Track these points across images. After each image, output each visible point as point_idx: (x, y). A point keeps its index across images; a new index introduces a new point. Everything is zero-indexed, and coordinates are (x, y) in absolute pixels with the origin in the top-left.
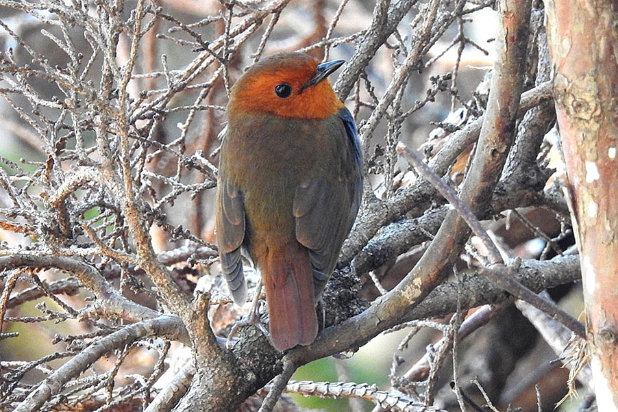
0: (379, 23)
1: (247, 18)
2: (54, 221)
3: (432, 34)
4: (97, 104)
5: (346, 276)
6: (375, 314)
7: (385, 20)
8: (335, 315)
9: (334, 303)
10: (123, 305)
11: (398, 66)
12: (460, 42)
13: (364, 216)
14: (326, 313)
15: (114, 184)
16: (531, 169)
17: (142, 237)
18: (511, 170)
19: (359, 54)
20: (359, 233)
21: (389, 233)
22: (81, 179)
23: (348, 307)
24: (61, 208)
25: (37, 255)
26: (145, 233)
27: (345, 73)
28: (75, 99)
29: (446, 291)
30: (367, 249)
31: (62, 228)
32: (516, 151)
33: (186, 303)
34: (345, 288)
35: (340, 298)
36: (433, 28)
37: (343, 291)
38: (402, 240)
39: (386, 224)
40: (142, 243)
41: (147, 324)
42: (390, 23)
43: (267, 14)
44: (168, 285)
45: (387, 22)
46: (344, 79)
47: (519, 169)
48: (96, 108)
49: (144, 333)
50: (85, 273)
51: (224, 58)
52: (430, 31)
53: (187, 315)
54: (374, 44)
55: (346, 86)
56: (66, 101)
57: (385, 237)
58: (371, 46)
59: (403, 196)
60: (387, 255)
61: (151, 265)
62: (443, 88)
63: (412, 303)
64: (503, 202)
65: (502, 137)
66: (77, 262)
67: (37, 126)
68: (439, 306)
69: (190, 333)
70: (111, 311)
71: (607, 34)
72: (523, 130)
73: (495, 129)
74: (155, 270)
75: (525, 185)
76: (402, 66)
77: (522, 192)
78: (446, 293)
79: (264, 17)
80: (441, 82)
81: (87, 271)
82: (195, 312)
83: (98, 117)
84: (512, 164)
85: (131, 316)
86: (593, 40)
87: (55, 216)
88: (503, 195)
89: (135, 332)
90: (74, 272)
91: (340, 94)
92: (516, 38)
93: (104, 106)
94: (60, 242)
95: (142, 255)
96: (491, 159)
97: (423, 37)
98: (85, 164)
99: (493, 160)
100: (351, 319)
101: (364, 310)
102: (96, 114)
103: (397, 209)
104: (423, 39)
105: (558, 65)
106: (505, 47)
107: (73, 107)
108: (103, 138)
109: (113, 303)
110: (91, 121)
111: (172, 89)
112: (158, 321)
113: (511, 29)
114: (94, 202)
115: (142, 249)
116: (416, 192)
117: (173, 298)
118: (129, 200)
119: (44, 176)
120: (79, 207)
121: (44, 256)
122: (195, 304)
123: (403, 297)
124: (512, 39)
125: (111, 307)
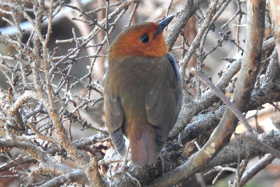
0: (189, 5)
1: (120, 6)
2: (14, 122)
3: (217, 9)
4: (31, 56)
5: (175, 144)
6: (191, 164)
7: (192, 3)
8: (170, 166)
9: (169, 159)
10: (54, 166)
11: (199, 28)
12: (239, 14)
13: (184, 111)
14: (165, 165)
15: (43, 99)
16: (277, 81)
17: (60, 128)
18: (267, 82)
19: (178, 23)
20: (182, 120)
21: (199, 120)
22: (26, 98)
23: (177, 161)
24: (17, 115)
25: (4, 141)
26: (61, 125)
27: (171, 33)
28: (21, 54)
29: (232, 150)
30: (187, 129)
31: (19, 126)
32: (269, 71)
33: (86, 163)
34: (175, 150)
35: (172, 156)
36: (217, 6)
37: (174, 152)
38: (207, 123)
39: (196, 114)
40: (60, 131)
41: (67, 175)
42: (195, 4)
43: (130, 4)
44: (76, 153)
45: (193, 4)
46: (170, 36)
47: (271, 81)
48: (31, 58)
49: (65, 181)
50: (32, 150)
51: (106, 28)
52: (216, 7)
53: (87, 169)
54: (187, 16)
55: (172, 40)
56: (16, 55)
57: (198, 122)
58: (185, 18)
59: (205, 99)
60: (199, 132)
61: (66, 143)
62: (226, 38)
63: (210, 157)
64: (263, 100)
65: (254, 63)
66: (28, 144)
67: (3, 70)
68: (229, 158)
69: (89, 179)
70: (48, 169)
72: (272, 60)
73: (250, 58)
74: (68, 145)
75: (274, 90)
76: (201, 28)
77: (273, 94)
78: (232, 151)
79: (129, 5)
80: (225, 35)
81: (33, 149)
82: (91, 168)
83: (33, 63)
84: (267, 79)
85: (58, 172)
87: (15, 119)
88: (262, 96)
89: (60, 180)
90: (26, 149)
91: (169, 44)
92: (258, 8)
93: (36, 57)
94: (18, 133)
95: (61, 138)
96: (248, 75)
97: (212, 11)
98: (27, 90)
99: (250, 76)
100: (178, 167)
101: (185, 162)
102: (31, 61)
103: (202, 106)
104: (212, 12)
105: (275, 21)
106: (253, 14)
107: (20, 58)
108: (36, 74)
109: (48, 165)
110: (29, 65)
111: (79, 46)
112: (73, 174)
113: (255, 3)
114: (37, 110)
115: (60, 134)
116: (212, 96)
117: (79, 161)
118: (52, 108)
119: (8, 97)
120: (29, 114)
121: (8, 141)
122: (91, 163)
123: (206, 154)
124: (256, 9)
125: (47, 168)
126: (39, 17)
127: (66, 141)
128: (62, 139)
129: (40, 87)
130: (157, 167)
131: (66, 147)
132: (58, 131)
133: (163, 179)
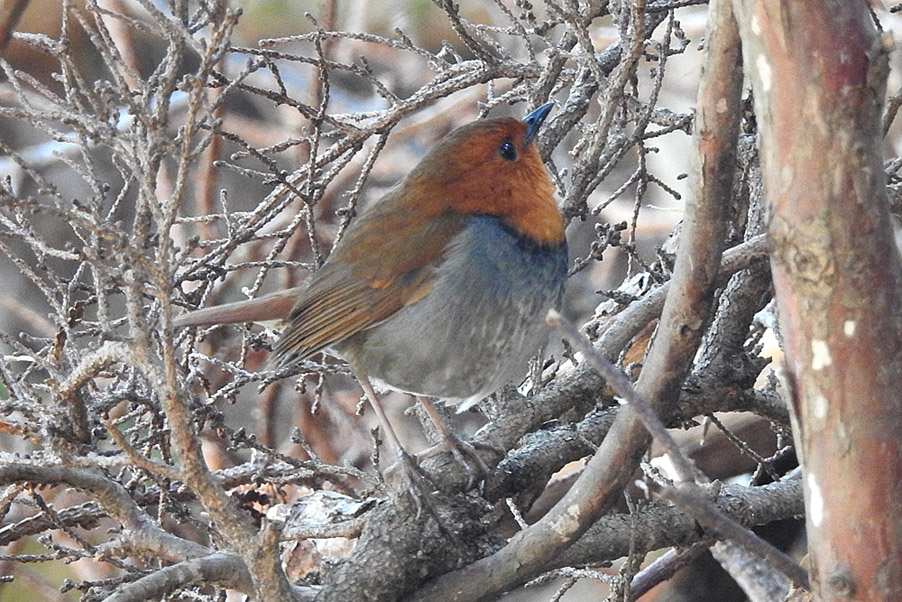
1: (342, 141)
2: (66, 419)
3: (600, 165)
4: (128, 254)
5: (474, 502)
6: (513, 556)
8: (458, 556)
9: (457, 539)
10: (161, 539)
12: (640, 181)
15: (150, 366)
16: (736, 358)
17: (188, 442)
18: (708, 358)
21: (535, 444)
22: (104, 359)
23: (476, 545)
24: (76, 401)
25: (40, 465)
26: (192, 436)
28: (97, 248)
29: (614, 526)
30: (504, 466)
31: (76, 429)
32: (715, 332)
33: (248, 535)
34: (473, 518)
35: (465, 532)
36: (602, 157)
37: (470, 524)
38: (554, 453)
39: (531, 430)
40: (189, 450)
41: (194, 564)
43: (369, 135)
44: (224, 510)
47: (719, 357)
48: (126, 259)
50: (107, 493)
51: (308, 195)
52: (597, 160)
53: (250, 552)
56: (85, 250)
57: (530, 449)
59: (556, 391)
60: (532, 474)
61: (200, 483)
62: (614, 241)
63: (566, 540)
64: (696, 404)
65: (695, 308)
66: (97, 476)
67: (43, 286)
69: (254, 577)
70: (144, 546)
71: (846, 161)
72: (726, 303)
73: (686, 296)
75: (727, 381)
77: (723, 390)
78: (614, 529)
79: (365, 138)
80: (612, 233)
81: (111, 491)
82: (261, 549)
83: (130, 272)
84: (710, 351)
85: (172, 553)
86: (825, 169)
87: (67, 411)
88: (696, 393)
89: (176, 576)
90: (92, 490)
92: (717, 169)
93: (139, 257)
94: (73, 448)
95: (189, 467)
96: (679, 339)
97: (587, 168)
98: (110, 339)
99: (682, 340)
100: (480, 562)
101: (498, 550)
102: (126, 268)
103: (547, 409)
104: (588, 171)
105: (775, 205)
106: (702, 182)
107: (94, 258)
108: (137, 302)
109: (147, 535)
110: (120, 277)
111: (234, 238)
112: (209, 561)
113: (711, 156)
114: (122, 394)
115: (188, 458)
116: (574, 386)
117: (230, 528)
118: (171, 389)
119: (53, 356)
120: (101, 400)
121: (50, 466)
122: (262, 537)
123: (554, 531)
124: (712, 170)
125: (143, 541)
126: (155, 155)
127: (202, 477)
128: (191, 470)
129: (143, 334)
130: (426, 558)
131: (201, 493)
132: (183, 450)
133: (437, 591)
